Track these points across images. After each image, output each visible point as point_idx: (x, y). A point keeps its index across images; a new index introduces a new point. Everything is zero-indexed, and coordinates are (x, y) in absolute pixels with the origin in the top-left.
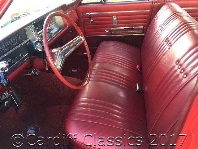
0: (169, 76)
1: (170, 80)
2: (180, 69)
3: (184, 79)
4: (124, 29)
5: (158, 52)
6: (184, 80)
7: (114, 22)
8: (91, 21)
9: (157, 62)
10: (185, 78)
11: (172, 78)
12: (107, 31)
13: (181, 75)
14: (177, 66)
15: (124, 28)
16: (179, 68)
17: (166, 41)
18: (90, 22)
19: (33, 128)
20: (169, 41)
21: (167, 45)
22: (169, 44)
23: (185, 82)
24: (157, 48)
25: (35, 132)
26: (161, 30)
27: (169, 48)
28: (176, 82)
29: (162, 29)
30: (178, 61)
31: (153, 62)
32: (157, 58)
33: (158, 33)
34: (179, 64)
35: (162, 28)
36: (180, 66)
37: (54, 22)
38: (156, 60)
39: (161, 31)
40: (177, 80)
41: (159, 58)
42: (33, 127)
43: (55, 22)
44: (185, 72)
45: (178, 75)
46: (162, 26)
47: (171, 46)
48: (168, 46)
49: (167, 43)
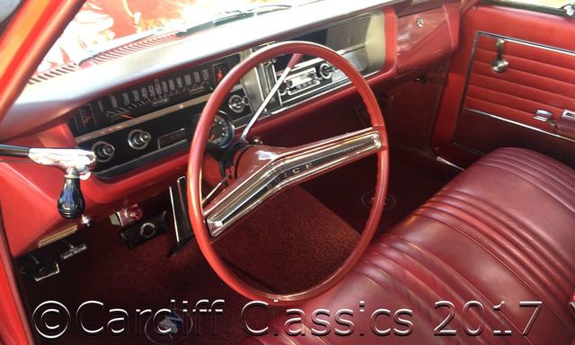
8: (501, 65)
18: (495, 68)
37: (358, 46)
43: (361, 45)
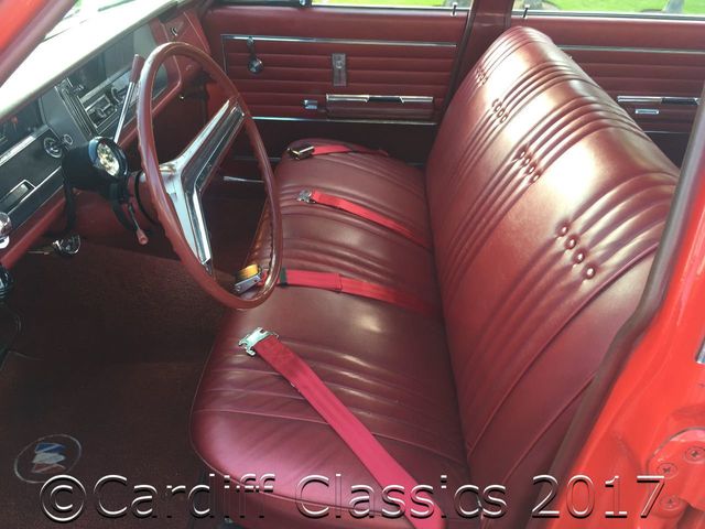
0: (536, 269)
1: (542, 283)
2: (574, 250)
3: (586, 282)
4: (370, 99)
5: (495, 191)
6: (587, 285)
7: (336, 74)
8: (256, 65)
9: (492, 223)
10: (589, 278)
11: (549, 276)
12: (309, 105)
13: (577, 269)
14: (561, 241)
15: (368, 96)
16: (568, 247)
17: (518, 157)
18: (252, 70)
19: (57, 445)
20: (530, 157)
21: (524, 169)
22: (531, 166)
23: (591, 292)
24: (489, 176)
25: (62, 458)
26: (498, 116)
27: (532, 181)
28: (562, 289)
29: (503, 114)
30: (566, 224)
31: (478, 222)
32: (492, 209)
33: (492, 128)
34: (570, 233)
35: (503, 110)
36: (572, 242)
38: (488, 215)
39: (501, 122)
40: (564, 283)
41: (500, 212)
42: (55, 440)
44: (588, 261)
45: (568, 269)
46: (504, 106)
47: (539, 174)
48: (527, 172)
49: (524, 164)
